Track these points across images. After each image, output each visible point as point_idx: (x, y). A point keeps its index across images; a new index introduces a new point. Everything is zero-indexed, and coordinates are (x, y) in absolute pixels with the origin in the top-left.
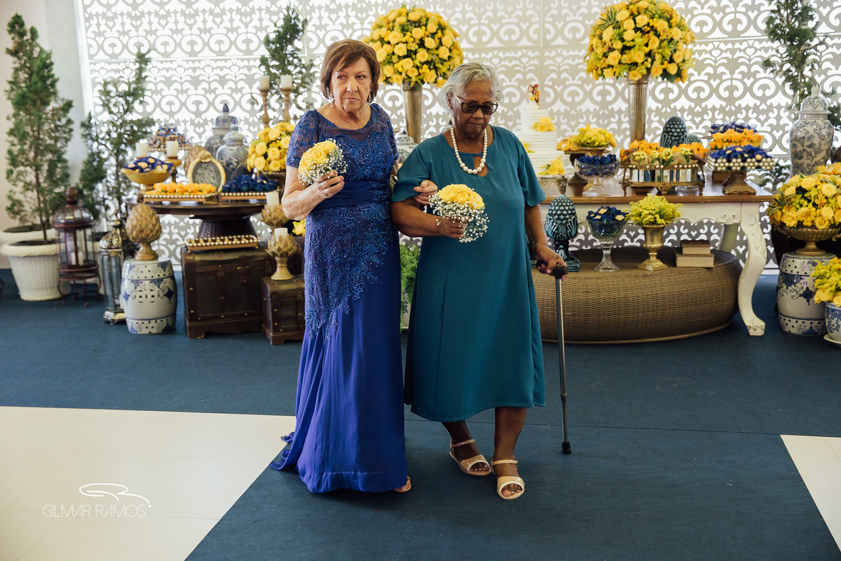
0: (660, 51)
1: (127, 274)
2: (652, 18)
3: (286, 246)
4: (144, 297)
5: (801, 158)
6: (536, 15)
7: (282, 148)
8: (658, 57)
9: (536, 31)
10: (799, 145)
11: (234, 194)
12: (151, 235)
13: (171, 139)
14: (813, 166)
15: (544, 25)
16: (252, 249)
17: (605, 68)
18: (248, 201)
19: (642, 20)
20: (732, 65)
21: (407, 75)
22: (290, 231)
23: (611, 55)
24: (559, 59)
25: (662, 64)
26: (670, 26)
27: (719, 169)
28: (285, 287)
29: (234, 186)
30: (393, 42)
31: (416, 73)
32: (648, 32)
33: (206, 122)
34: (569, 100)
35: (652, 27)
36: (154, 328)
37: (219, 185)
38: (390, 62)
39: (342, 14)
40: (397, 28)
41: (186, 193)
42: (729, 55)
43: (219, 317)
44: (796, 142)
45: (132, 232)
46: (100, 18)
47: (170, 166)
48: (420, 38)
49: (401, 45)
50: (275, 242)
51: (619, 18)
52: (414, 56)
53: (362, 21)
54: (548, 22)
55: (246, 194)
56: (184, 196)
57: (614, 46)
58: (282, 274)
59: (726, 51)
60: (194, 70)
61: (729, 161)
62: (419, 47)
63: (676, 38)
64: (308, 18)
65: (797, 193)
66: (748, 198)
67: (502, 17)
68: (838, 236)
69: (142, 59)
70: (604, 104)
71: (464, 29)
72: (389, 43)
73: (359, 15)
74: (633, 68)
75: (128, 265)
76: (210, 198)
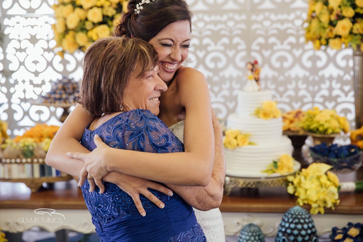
17: (329, 38)
23: (340, 23)
24: (267, 24)
34: (277, 65)
52: (110, 23)
57: (345, 13)
70: (314, 70)
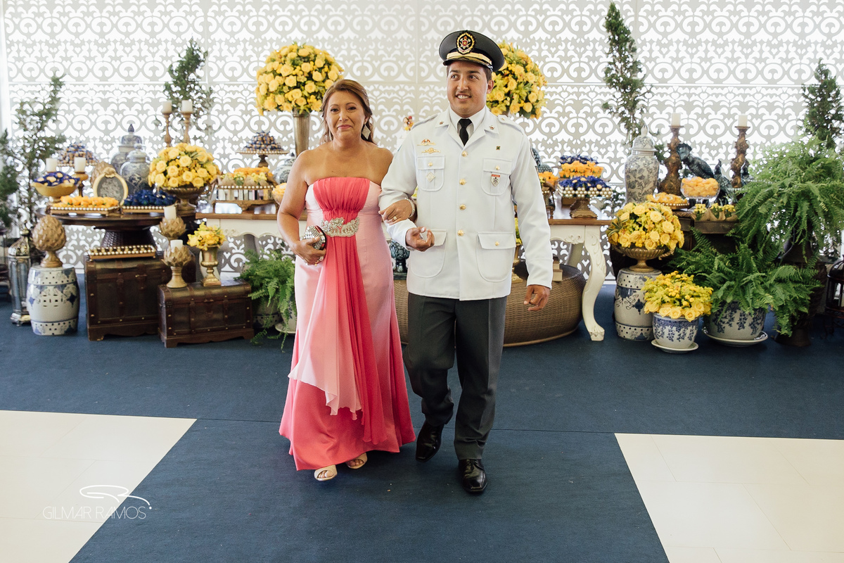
0: (518, 92)
1: (33, 279)
2: (511, 64)
3: (181, 257)
4: (48, 301)
5: (634, 187)
6: (412, 55)
7: (181, 166)
8: (516, 97)
9: (411, 69)
10: (632, 176)
11: (135, 207)
12: (56, 244)
13: (79, 156)
14: (644, 194)
15: (419, 64)
16: (150, 258)
18: (148, 214)
20: (578, 106)
21: (296, 104)
22: (185, 243)
25: (519, 103)
26: (526, 71)
27: (567, 196)
28: (178, 295)
29: (135, 201)
30: (284, 74)
31: (305, 102)
32: (508, 75)
33: (113, 140)
35: (511, 71)
36: (58, 330)
37: (122, 198)
38: (281, 92)
39: (240, 47)
40: (288, 63)
41: (90, 206)
42: (574, 97)
43: (117, 321)
44: (630, 174)
45: (39, 241)
46: (21, 45)
47: (77, 180)
48: (308, 71)
49: (291, 77)
50: (171, 253)
52: (302, 87)
53: (258, 54)
54: (423, 62)
55: (146, 207)
56: (88, 209)
58: (176, 282)
59: (572, 94)
60: (104, 93)
61: (575, 189)
62: (308, 80)
63: (531, 82)
64: (209, 50)
65: (631, 219)
66: (590, 221)
67: (383, 56)
68: (663, 255)
69: (57, 83)
71: (349, 64)
72: (280, 75)
73: (256, 49)
74: (495, 105)
75: (34, 271)
76: (113, 211)
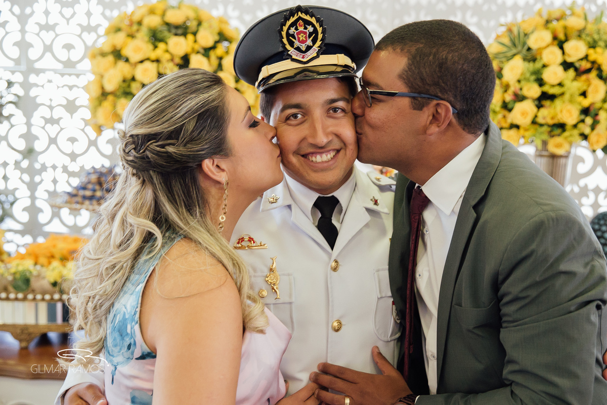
2: (594, 47)
19: (576, 50)
23: (519, 107)
30: (135, 57)
32: (588, 71)
35: (593, 63)
40: (142, 37)
48: (182, 54)
49: (147, 64)
51: (533, 42)
57: (525, 92)
72: (127, 60)
74: (558, 131)
